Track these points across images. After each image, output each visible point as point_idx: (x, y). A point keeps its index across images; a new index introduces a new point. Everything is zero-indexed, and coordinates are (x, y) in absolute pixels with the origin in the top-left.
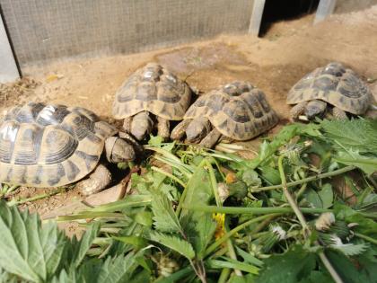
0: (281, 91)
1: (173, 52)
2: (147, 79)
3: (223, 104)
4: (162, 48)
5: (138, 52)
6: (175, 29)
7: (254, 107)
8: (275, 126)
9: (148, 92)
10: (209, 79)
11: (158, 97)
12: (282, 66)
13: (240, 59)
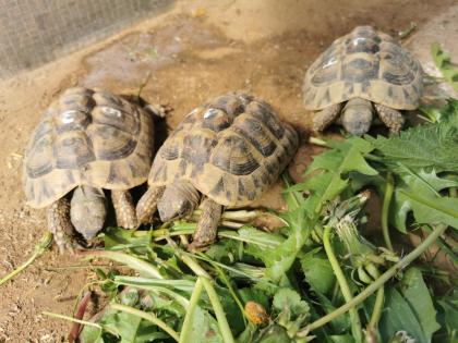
0: (287, 81)
1: (110, 45)
2: (70, 127)
3: (208, 151)
4: (90, 44)
5: (54, 59)
6: (103, 7)
7: (260, 139)
8: (297, 152)
9: (76, 151)
10: (176, 83)
11: (97, 154)
12: (278, 37)
13: (214, 36)
